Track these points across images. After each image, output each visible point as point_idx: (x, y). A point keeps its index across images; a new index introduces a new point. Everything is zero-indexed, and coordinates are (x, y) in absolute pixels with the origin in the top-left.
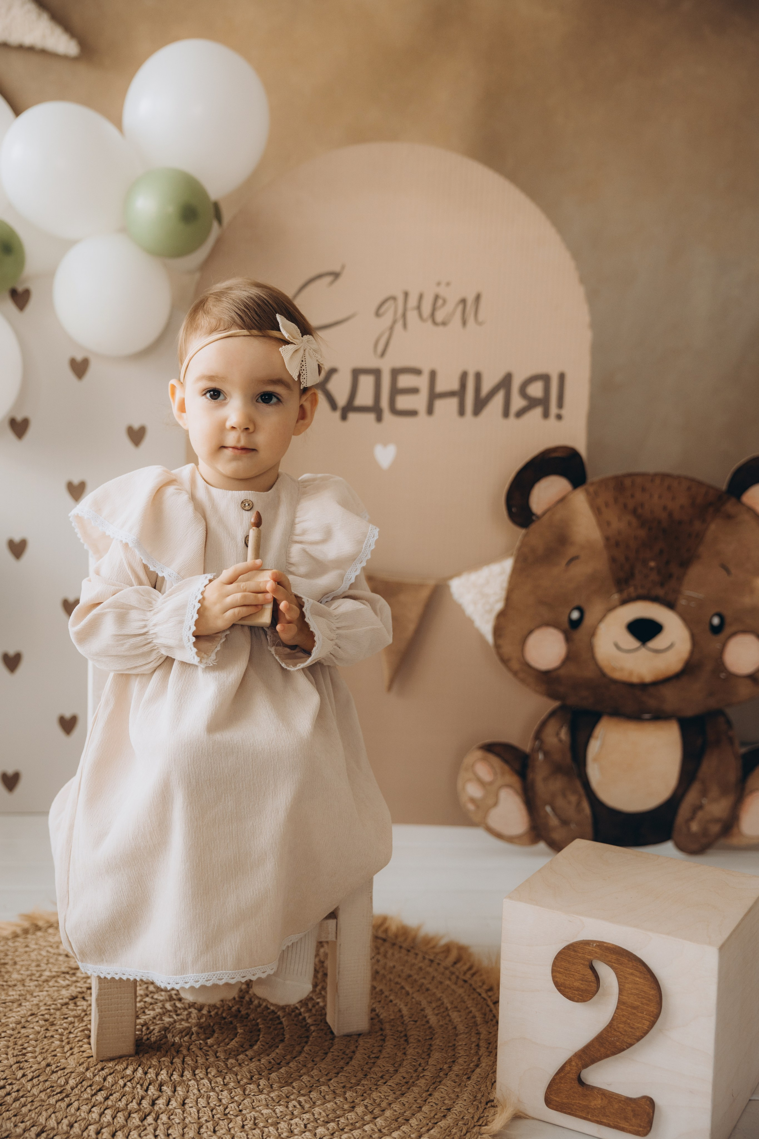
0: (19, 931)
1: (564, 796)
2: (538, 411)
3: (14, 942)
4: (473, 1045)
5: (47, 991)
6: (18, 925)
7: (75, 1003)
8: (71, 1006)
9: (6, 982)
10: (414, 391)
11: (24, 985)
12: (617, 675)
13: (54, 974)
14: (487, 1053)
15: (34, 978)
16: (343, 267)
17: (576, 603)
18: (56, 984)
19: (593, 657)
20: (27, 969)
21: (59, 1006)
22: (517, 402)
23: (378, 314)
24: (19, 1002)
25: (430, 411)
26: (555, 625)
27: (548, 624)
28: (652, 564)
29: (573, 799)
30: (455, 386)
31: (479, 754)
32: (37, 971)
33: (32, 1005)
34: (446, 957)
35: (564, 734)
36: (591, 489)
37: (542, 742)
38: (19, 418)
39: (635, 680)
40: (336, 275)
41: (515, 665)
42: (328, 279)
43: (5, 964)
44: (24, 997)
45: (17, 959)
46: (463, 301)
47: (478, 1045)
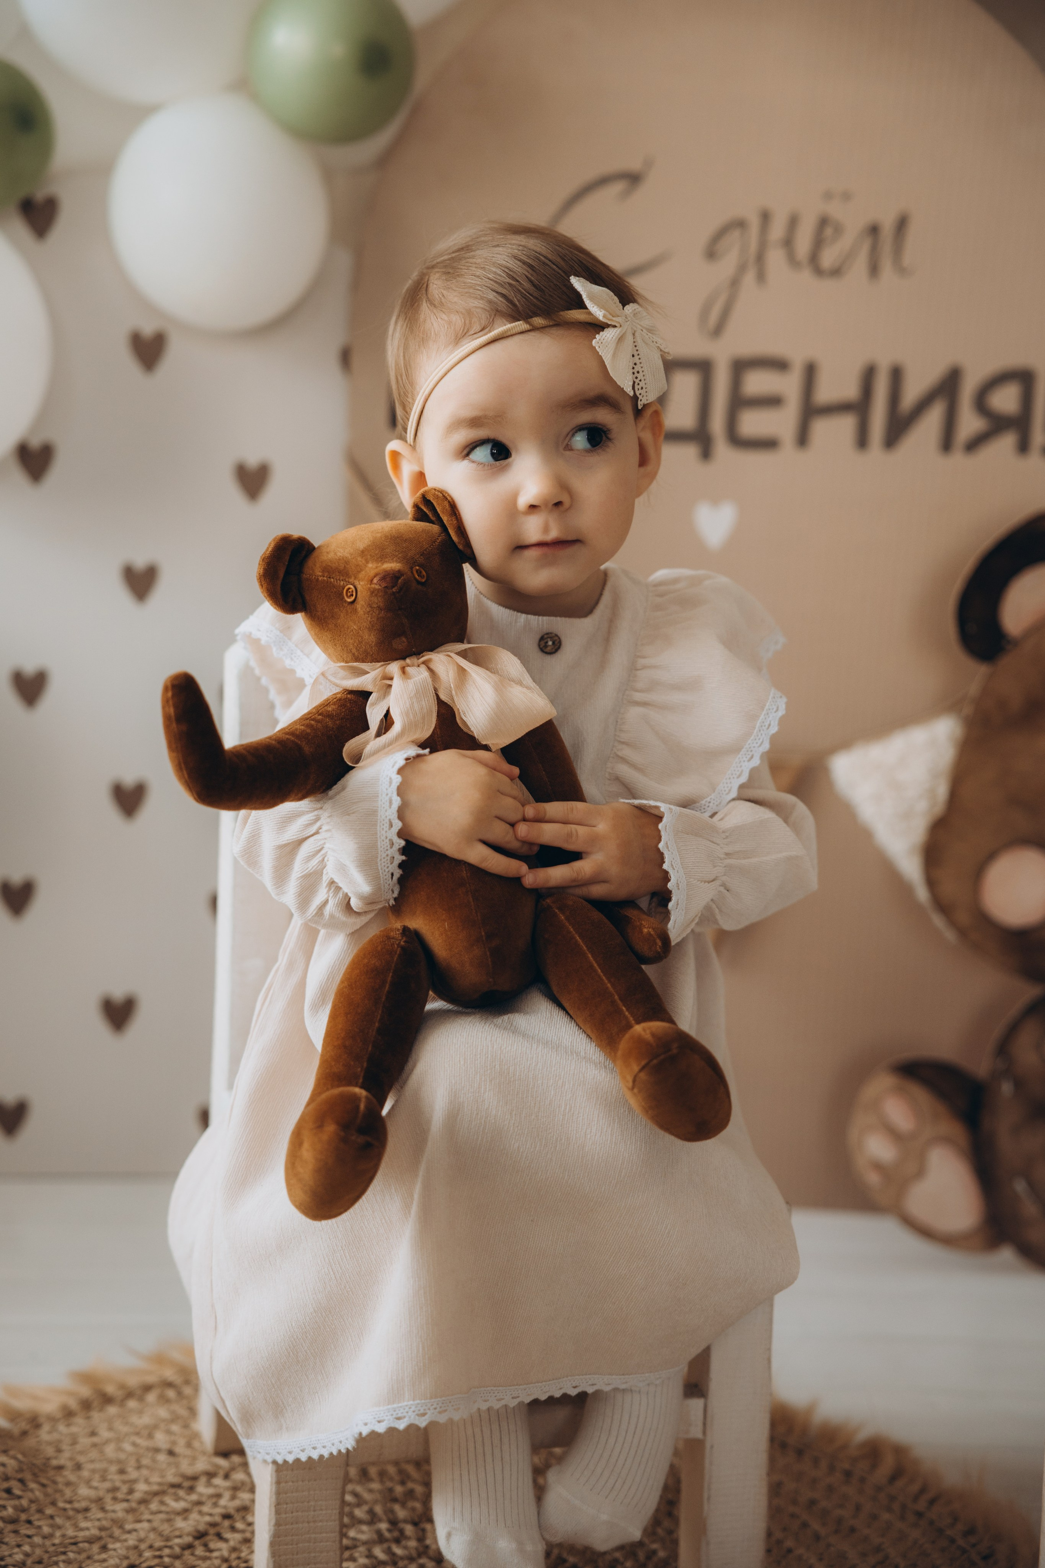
0: (73, 1404)
2: (1007, 442)
3: (68, 1425)
5: (149, 1521)
6: (70, 1394)
7: (206, 1545)
8: (200, 1551)
9: (70, 1502)
10: (773, 401)
11: (103, 1509)
13: (155, 1488)
15: (120, 1495)
16: (649, 163)
18: (163, 1508)
20: (104, 1479)
21: (177, 1550)
22: (970, 423)
23: (711, 253)
24: (103, 1542)
25: (803, 438)
26: (1039, 842)
27: (1025, 842)
30: (850, 391)
31: (891, 1080)
32: (124, 1482)
33: (128, 1548)
34: (874, 1466)
37: (1010, 1060)
38: (35, 442)
40: (633, 179)
41: (964, 916)
42: (618, 187)
43: (60, 1468)
44: (108, 1532)
45: (81, 1459)
46: (874, 230)
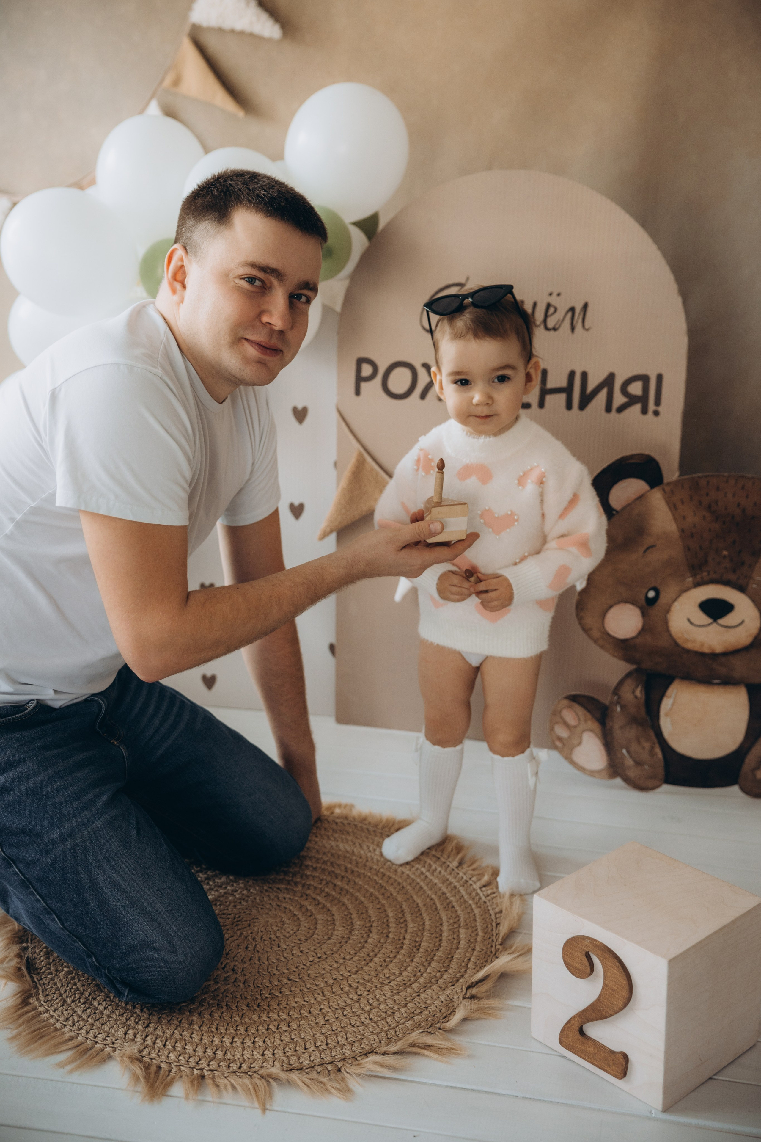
1: (639, 742)
2: (638, 407)
4: (466, 959)
12: (689, 646)
14: (473, 967)
16: (468, 279)
17: (652, 585)
19: (668, 630)
22: (619, 399)
25: (541, 404)
26: (633, 602)
27: (626, 601)
28: (725, 553)
29: (647, 745)
30: (564, 383)
31: (566, 702)
35: (638, 692)
36: (668, 489)
37: (619, 697)
39: (706, 650)
41: (596, 634)
46: (572, 310)
47: (470, 960)
